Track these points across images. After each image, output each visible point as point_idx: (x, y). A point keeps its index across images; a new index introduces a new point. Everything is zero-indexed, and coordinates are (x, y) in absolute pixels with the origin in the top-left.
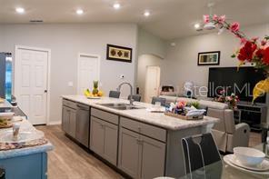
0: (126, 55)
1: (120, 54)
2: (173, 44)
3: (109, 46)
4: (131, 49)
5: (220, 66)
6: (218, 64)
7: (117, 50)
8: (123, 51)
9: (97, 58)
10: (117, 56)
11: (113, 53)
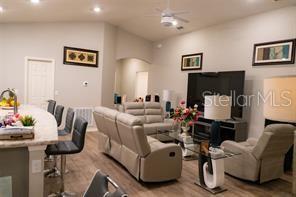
0: (90, 58)
1: (82, 57)
2: (160, 46)
3: (66, 48)
4: (97, 52)
5: (203, 71)
6: (200, 69)
7: (78, 53)
8: (86, 54)
9: (50, 62)
10: (77, 60)
11: (72, 56)
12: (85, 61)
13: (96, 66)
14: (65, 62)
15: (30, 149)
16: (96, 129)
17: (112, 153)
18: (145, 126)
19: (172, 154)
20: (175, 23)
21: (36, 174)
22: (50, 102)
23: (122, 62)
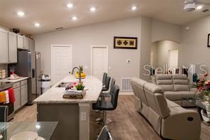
0: (131, 43)
1: (126, 43)
2: (188, 28)
3: (116, 37)
4: (136, 38)
7: (123, 40)
8: (128, 40)
9: (105, 48)
10: (123, 45)
11: (119, 43)
12: (128, 46)
13: (136, 48)
14: (115, 47)
15: (80, 105)
16: (133, 94)
17: (143, 112)
18: (166, 93)
19: (190, 119)
20: (200, 7)
21: (83, 121)
22: (105, 74)
23: (157, 44)
